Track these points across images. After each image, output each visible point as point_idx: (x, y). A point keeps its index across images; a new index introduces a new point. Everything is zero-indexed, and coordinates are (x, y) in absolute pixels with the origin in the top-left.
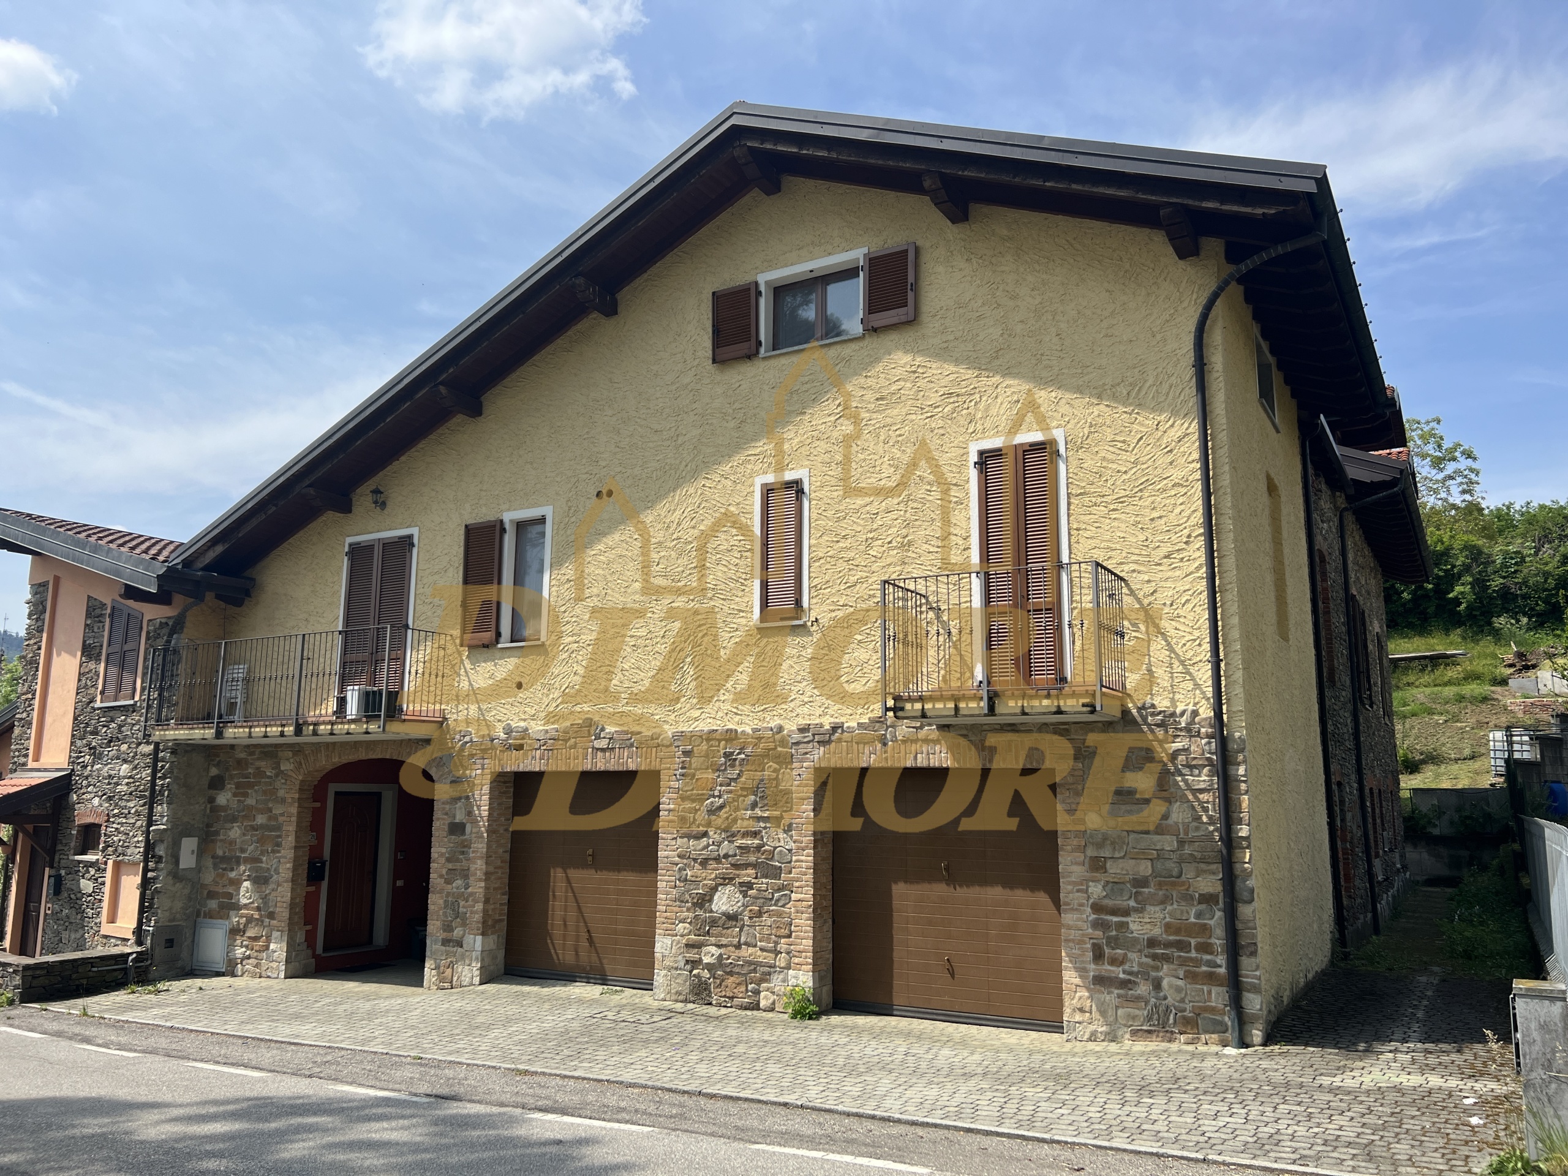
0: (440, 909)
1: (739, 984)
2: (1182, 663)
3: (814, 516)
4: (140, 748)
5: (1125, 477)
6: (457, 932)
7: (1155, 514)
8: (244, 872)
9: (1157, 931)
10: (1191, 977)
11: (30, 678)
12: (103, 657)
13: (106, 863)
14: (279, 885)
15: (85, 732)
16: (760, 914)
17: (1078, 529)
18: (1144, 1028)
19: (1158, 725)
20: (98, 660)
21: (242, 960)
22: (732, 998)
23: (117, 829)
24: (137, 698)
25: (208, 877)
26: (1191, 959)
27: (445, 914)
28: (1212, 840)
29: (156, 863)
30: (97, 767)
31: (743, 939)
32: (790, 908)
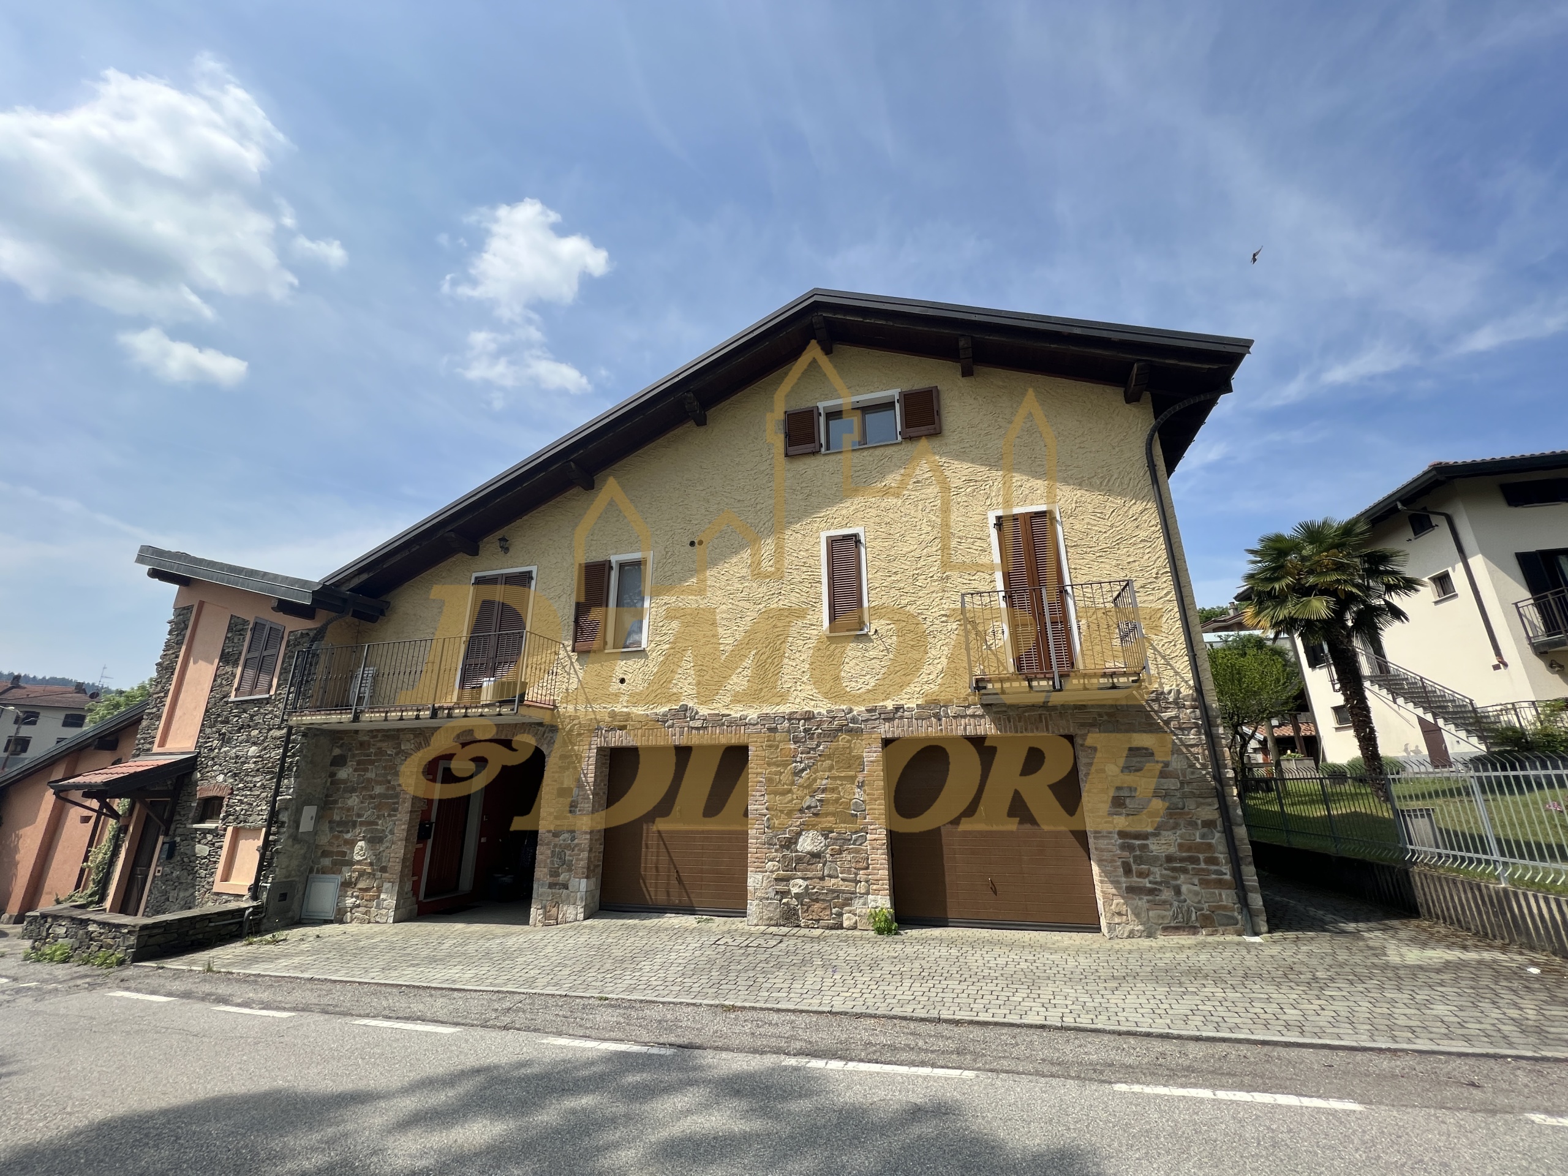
0: (548, 858)
1: (824, 909)
2: (1163, 657)
3: (870, 557)
4: (271, 732)
5: (1105, 535)
6: (563, 878)
7: (1132, 560)
8: (359, 834)
9: (1173, 850)
10: (1204, 883)
11: (164, 681)
12: (241, 662)
13: (225, 830)
14: (393, 843)
15: (216, 721)
16: (840, 852)
17: (1075, 569)
18: (1172, 924)
19: (1153, 700)
20: (235, 664)
21: (352, 909)
22: (818, 921)
23: (239, 800)
24: (272, 692)
25: (324, 839)
26: (1203, 870)
27: (552, 862)
28: (1206, 781)
29: (278, 827)
30: (223, 750)
31: (826, 872)
32: (867, 845)
